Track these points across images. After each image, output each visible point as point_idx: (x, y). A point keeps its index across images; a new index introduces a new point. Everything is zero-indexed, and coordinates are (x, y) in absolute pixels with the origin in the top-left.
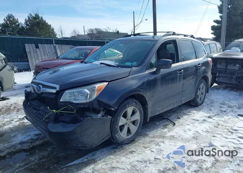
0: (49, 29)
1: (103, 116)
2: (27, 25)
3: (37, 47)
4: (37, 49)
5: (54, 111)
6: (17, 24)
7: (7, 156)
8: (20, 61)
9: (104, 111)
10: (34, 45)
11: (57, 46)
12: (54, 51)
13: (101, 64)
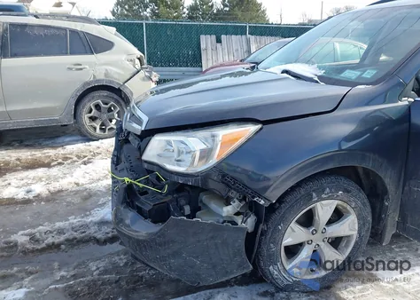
0: (258, 11)
1: (237, 214)
2: (225, 6)
3: (219, 41)
4: (219, 45)
5: (127, 179)
6: (210, 4)
7: (63, 246)
8: (192, 66)
9: (240, 201)
10: (214, 37)
11: (252, 38)
12: (245, 48)
13: (284, 72)
